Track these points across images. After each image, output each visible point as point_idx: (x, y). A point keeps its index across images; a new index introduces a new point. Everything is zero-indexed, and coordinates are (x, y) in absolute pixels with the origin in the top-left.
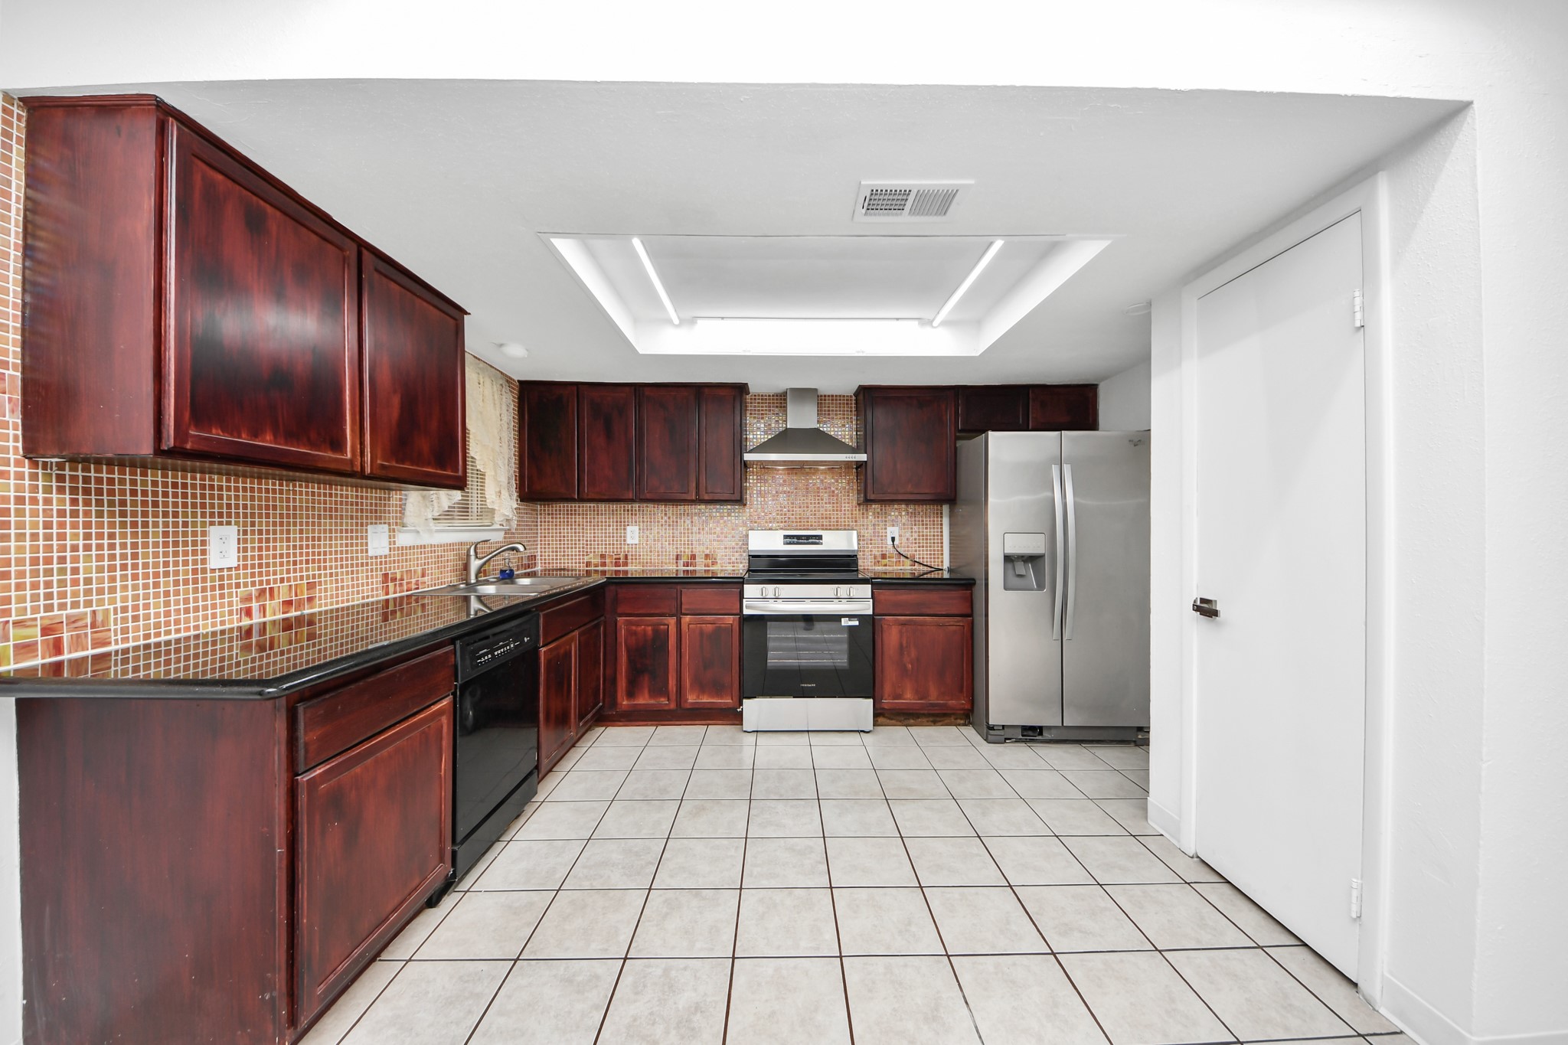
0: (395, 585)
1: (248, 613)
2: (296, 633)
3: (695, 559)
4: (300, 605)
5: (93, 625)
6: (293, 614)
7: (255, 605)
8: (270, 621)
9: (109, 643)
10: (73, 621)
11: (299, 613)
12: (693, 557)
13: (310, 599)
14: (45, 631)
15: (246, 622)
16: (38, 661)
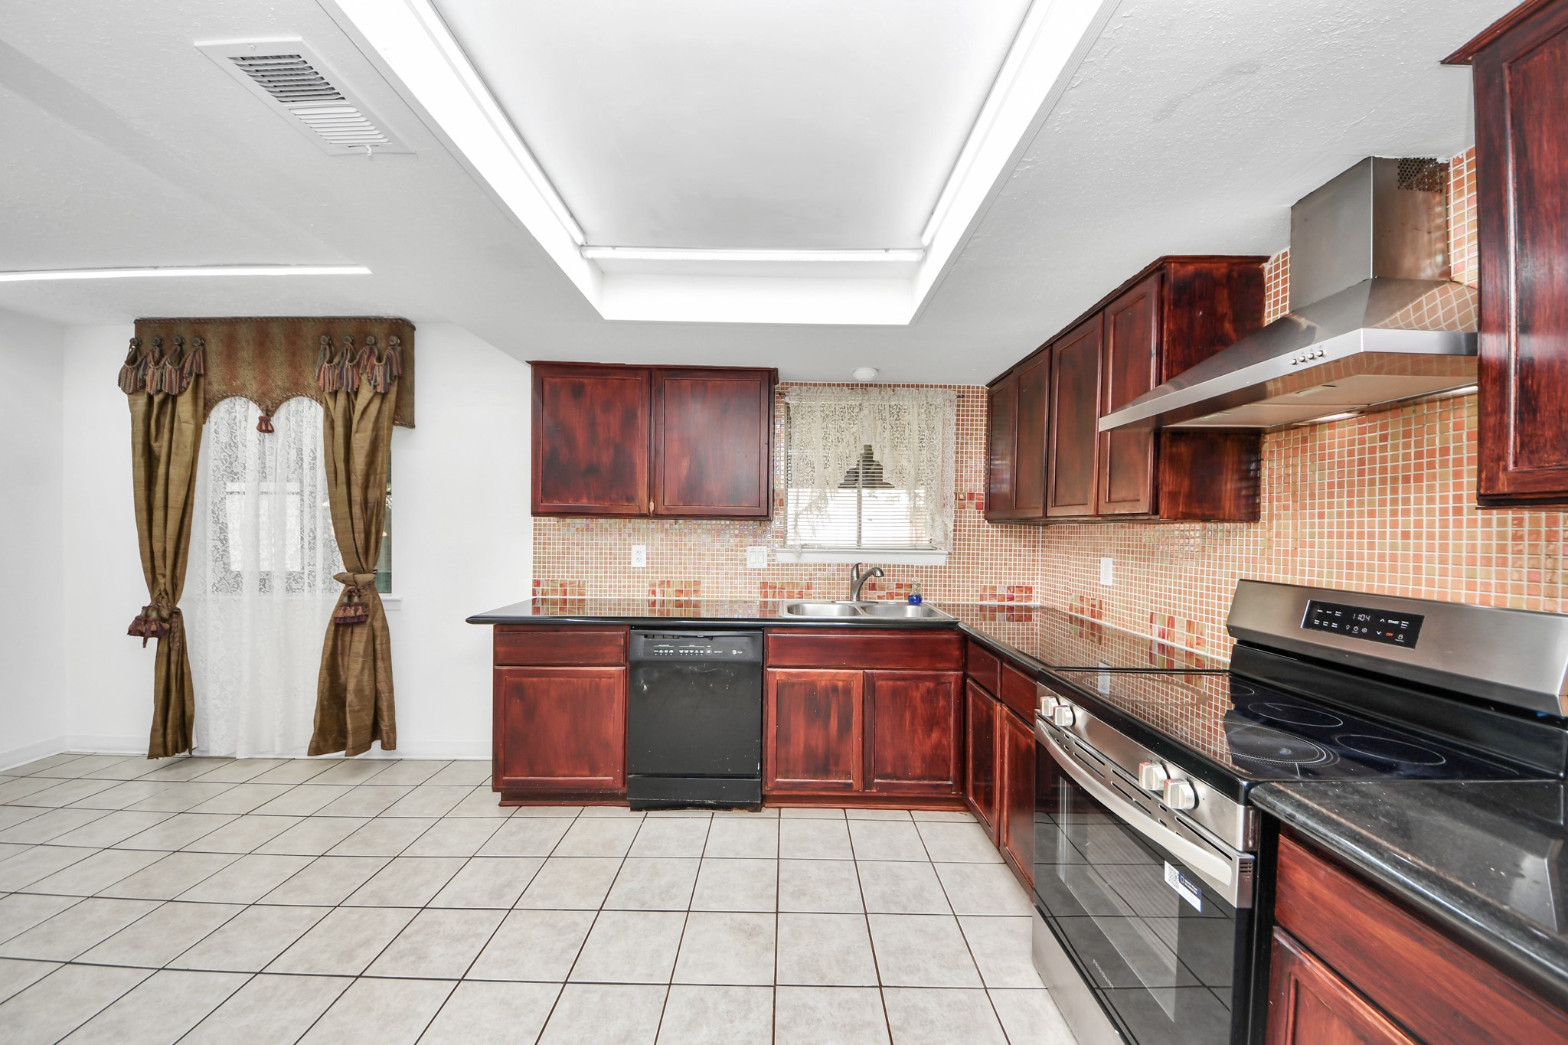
0: (775, 592)
1: (654, 593)
2: (685, 610)
3: (1173, 626)
4: (688, 593)
5: (579, 586)
6: (683, 598)
7: (658, 589)
8: (667, 600)
9: (584, 595)
10: (571, 583)
11: (687, 598)
12: (1171, 622)
13: (696, 591)
14: (561, 585)
15: (652, 598)
16: (558, 597)
